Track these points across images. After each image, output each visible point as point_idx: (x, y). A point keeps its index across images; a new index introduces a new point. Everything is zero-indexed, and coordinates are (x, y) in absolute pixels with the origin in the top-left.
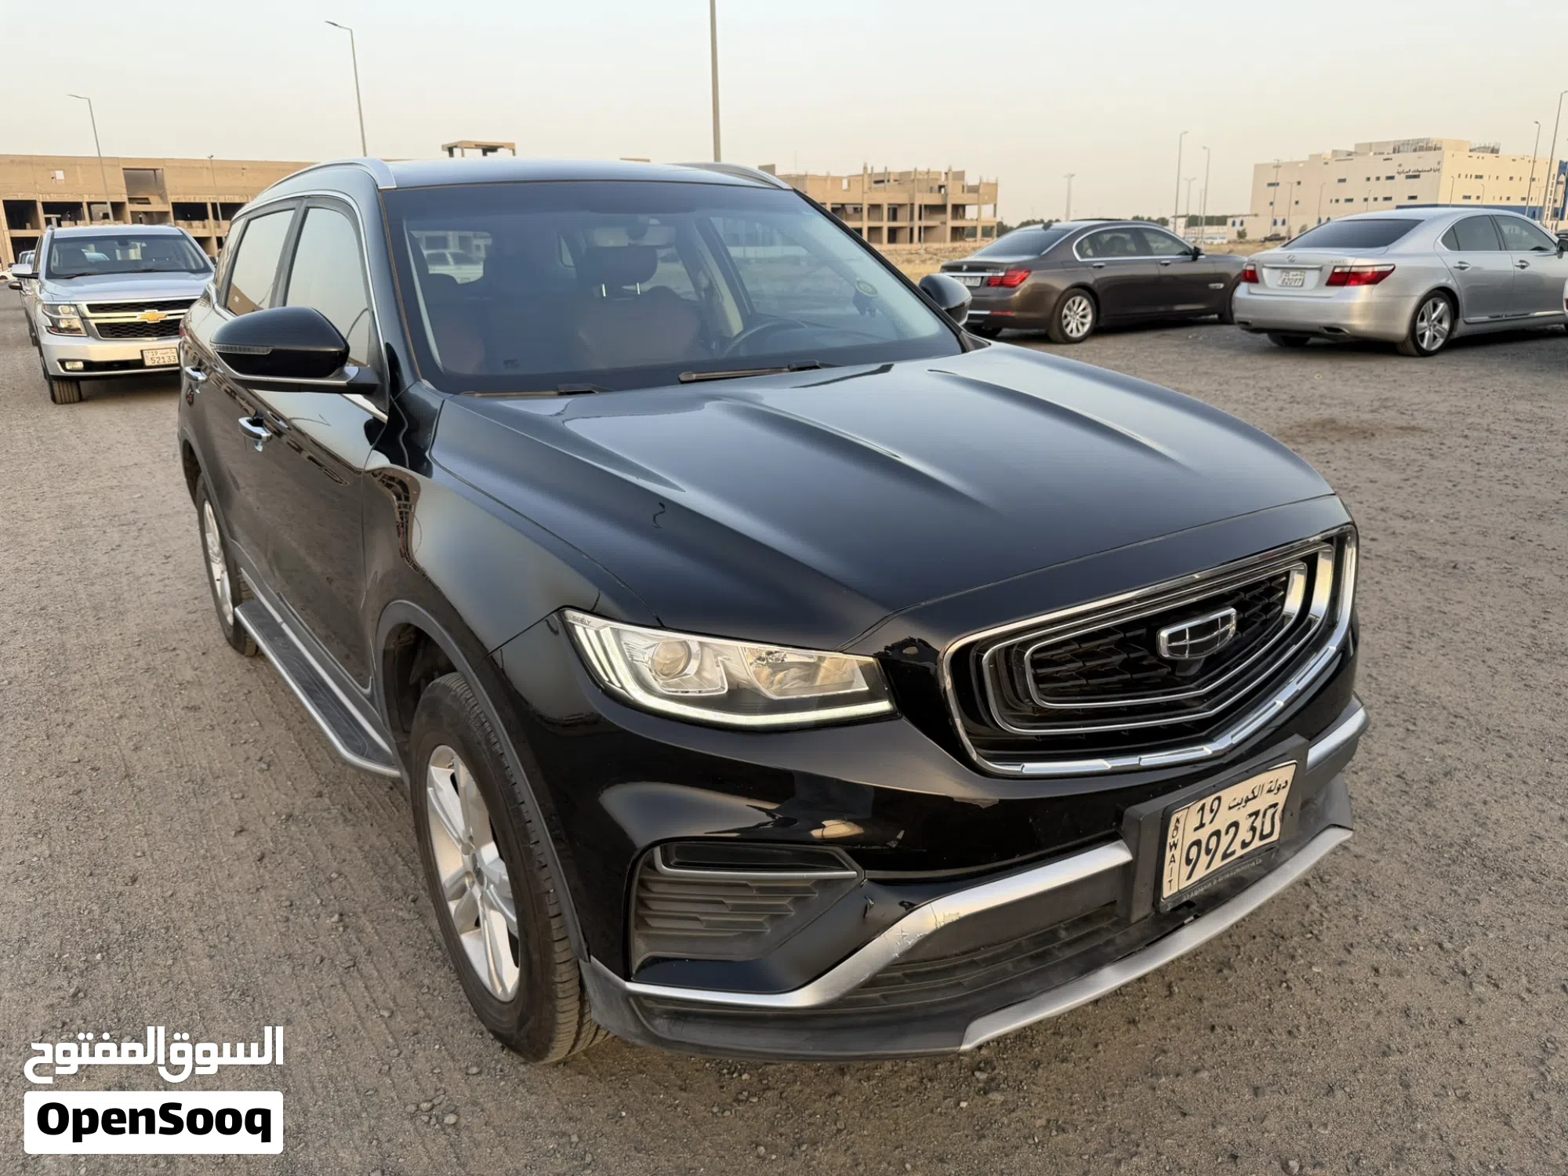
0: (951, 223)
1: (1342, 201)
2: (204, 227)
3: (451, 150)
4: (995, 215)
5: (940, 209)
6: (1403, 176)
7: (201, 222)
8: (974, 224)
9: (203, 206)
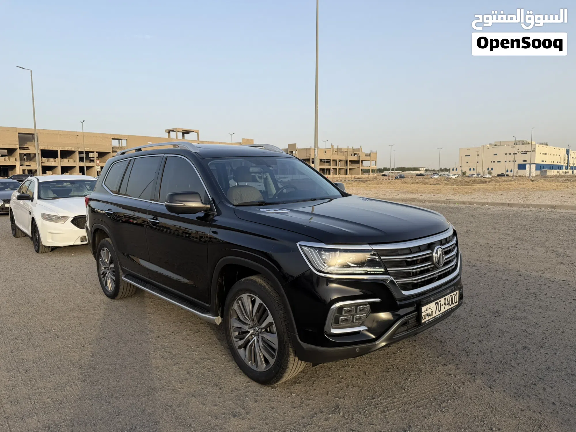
0: (361, 168)
1: (496, 162)
2: (55, 161)
3: (169, 132)
4: (376, 165)
5: (357, 162)
6: (520, 153)
7: (54, 159)
8: (369, 168)
9: (57, 151)
